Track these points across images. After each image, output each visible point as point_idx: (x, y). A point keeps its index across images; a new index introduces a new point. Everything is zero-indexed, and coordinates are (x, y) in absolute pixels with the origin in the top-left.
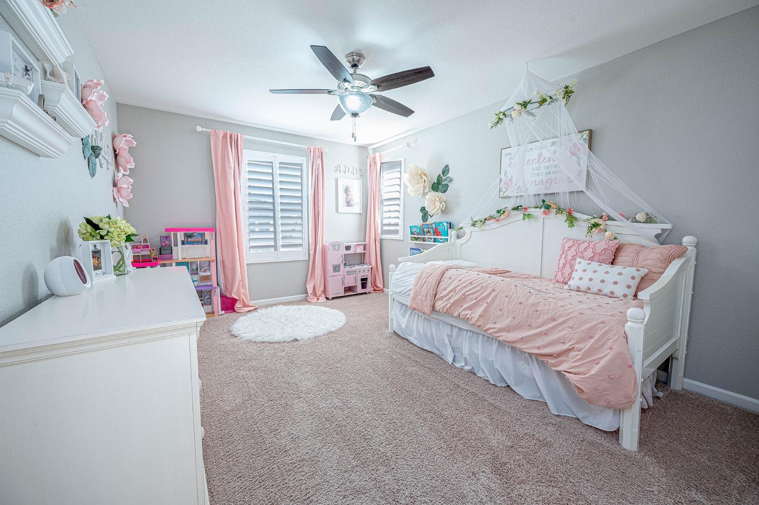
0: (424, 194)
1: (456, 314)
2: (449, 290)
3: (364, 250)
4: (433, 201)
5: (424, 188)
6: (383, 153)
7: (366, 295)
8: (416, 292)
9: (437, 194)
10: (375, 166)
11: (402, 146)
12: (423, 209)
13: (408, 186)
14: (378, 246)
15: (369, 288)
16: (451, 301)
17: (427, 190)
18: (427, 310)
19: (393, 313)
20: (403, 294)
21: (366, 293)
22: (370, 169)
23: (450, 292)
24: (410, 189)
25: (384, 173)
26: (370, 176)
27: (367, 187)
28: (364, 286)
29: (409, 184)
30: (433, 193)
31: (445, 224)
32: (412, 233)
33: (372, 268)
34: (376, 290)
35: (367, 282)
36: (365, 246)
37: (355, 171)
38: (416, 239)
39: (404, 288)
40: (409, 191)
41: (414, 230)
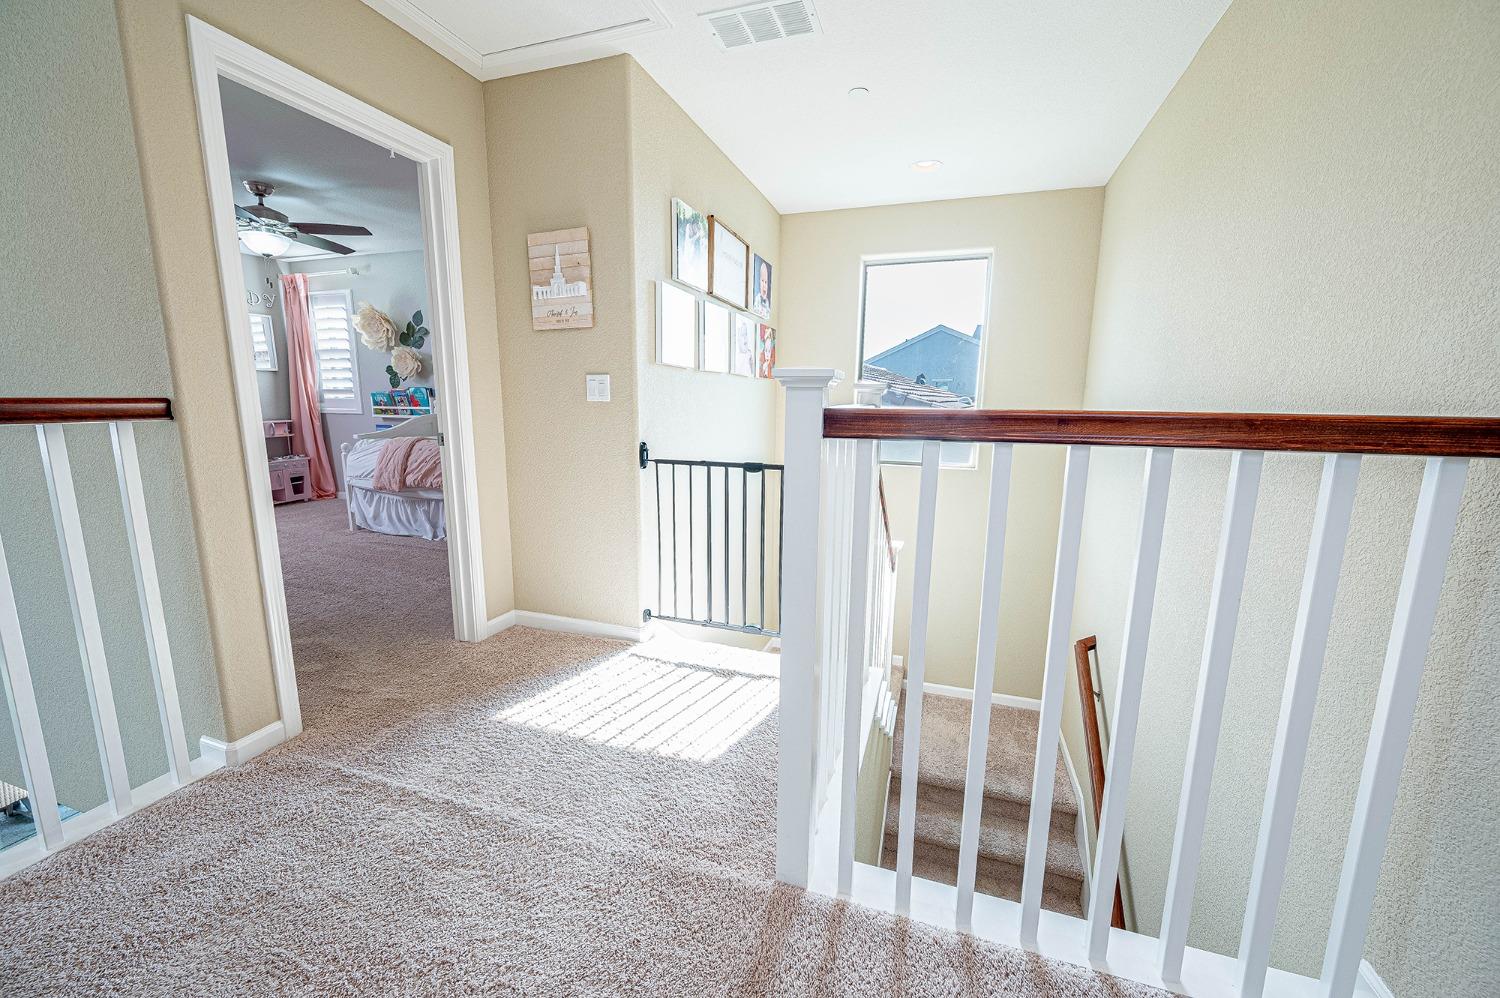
0: (390, 349)
1: (428, 485)
2: (419, 461)
3: (290, 433)
4: (403, 360)
5: (388, 339)
6: (309, 276)
7: (302, 505)
8: (381, 469)
9: (408, 349)
10: (295, 295)
11: (344, 272)
12: (389, 369)
13: (361, 334)
14: (318, 423)
15: (308, 492)
16: (422, 472)
17: (392, 344)
18: (395, 487)
19: (354, 504)
20: (366, 476)
21: (302, 501)
22: (286, 298)
23: (420, 464)
24: (365, 338)
25: (315, 307)
26: (286, 310)
27: (284, 330)
28: (298, 489)
29: (361, 332)
30: (402, 348)
31: (424, 391)
32: (376, 403)
33: (309, 461)
34: (321, 494)
35: (302, 484)
36: (291, 427)
37: (254, 299)
38: (385, 412)
39: (364, 470)
40: (363, 341)
41: (379, 398)
